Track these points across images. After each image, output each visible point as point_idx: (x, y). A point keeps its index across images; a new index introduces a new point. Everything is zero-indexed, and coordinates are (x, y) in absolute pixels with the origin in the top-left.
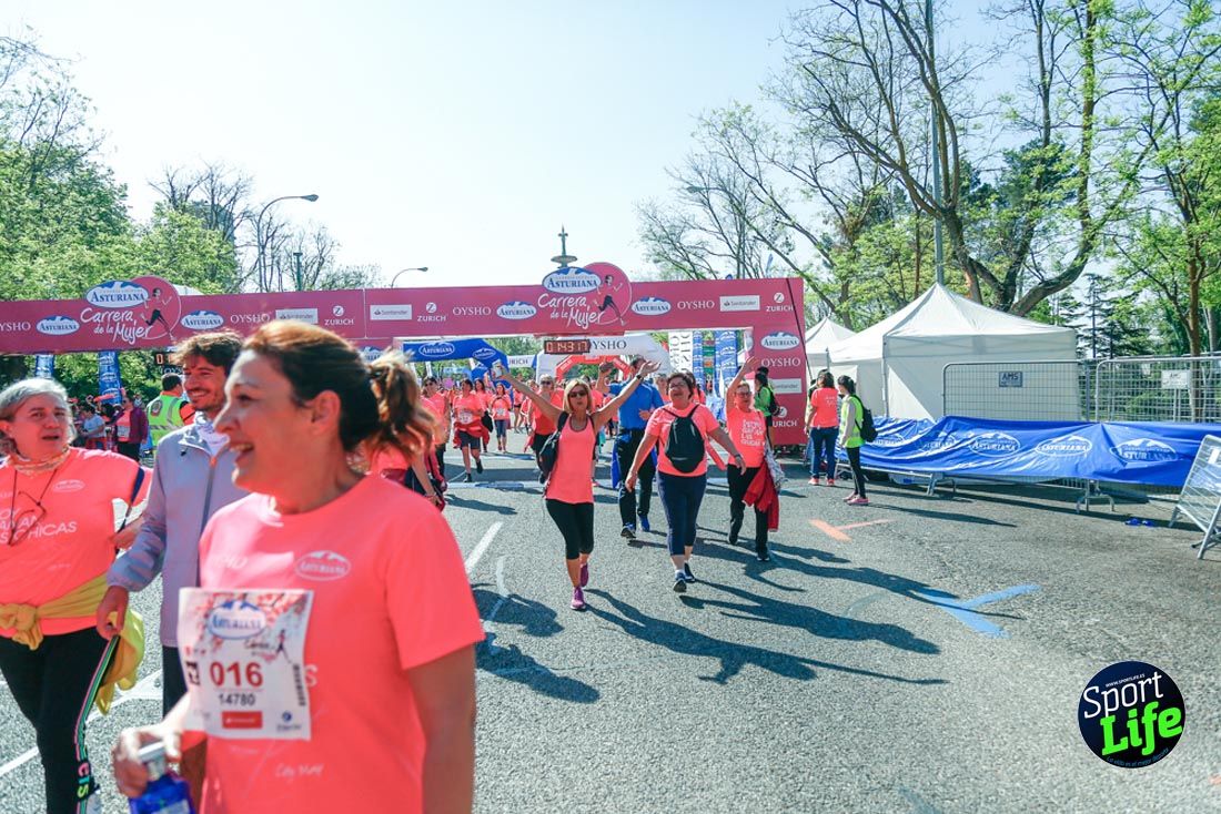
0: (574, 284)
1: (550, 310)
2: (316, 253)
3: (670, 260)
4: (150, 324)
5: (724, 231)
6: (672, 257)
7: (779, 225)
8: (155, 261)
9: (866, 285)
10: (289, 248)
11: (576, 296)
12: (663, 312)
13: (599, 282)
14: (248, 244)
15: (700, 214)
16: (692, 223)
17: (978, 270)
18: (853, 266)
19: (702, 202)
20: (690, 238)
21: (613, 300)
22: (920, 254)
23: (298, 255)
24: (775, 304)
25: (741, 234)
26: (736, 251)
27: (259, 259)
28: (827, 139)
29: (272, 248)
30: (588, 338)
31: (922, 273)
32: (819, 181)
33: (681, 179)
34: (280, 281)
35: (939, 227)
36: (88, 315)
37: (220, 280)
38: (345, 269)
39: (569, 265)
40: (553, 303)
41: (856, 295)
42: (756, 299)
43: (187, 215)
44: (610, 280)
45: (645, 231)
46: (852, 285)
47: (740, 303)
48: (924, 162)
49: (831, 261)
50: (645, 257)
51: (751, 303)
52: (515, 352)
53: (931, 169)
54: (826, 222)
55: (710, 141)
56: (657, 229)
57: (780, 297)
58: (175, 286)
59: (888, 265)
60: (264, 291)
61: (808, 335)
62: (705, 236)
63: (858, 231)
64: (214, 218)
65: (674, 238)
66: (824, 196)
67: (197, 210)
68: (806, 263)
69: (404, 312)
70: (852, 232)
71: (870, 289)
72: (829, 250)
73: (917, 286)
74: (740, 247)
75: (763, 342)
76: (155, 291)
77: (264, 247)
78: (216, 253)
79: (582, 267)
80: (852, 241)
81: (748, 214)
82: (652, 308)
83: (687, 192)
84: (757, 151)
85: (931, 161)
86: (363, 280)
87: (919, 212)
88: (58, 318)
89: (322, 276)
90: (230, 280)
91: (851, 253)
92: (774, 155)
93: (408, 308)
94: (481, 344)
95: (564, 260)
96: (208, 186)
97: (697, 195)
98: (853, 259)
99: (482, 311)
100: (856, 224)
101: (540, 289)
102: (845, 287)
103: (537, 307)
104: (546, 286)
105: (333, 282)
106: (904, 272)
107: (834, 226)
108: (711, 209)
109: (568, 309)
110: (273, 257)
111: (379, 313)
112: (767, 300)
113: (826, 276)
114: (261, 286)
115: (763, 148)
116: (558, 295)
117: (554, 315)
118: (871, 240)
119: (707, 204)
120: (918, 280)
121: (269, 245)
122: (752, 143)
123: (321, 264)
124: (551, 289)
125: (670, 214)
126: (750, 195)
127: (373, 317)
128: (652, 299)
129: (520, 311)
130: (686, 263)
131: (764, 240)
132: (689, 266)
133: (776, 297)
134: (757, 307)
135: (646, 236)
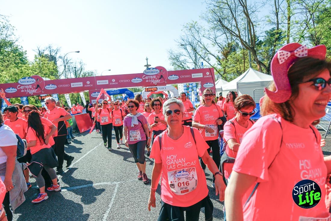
0: (152, 72)
1: (146, 80)
2: (80, 67)
3: (177, 65)
4: (36, 89)
5: (191, 56)
6: (177, 64)
7: (206, 54)
8: (36, 71)
9: (230, 69)
10: (72, 66)
11: (153, 75)
12: (177, 79)
13: (159, 71)
14: (61, 65)
15: (184, 52)
16: (182, 54)
17: (261, 64)
18: (227, 64)
19: (185, 48)
20: (182, 58)
21: (163, 76)
22: (245, 60)
23: (75, 68)
24: (206, 75)
25: (196, 56)
26: (194, 61)
27: (64, 69)
28: (219, 30)
29: (68, 66)
30: (156, 87)
31: (246, 65)
32: (216, 41)
33: (179, 42)
34: (70, 75)
35: (250, 53)
36: (19, 87)
37: (54, 76)
38: (88, 71)
39: (150, 67)
40: (147, 78)
41: (228, 72)
42: (202, 74)
43: (44, 58)
44: (162, 71)
45: (169, 57)
46: (227, 69)
47: (197, 76)
48: (245, 35)
49: (221, 63)
50: (170, 64)
51: (200, 75)
52: (135, 92)
53: (247, 37)
54: (219, 52)
55: (186, 32)
56: (173, 56)
57: (208, 73)
58: (43, 78)
59: (236, 63)
60: (66, 78)
61: (216, 83)
62: (186, 58)
63: (227, 55)
64: (51, 58)
65: (178, 59)
66: (218, 45)
67: (46, 56)
68: (214, 64)
69: (106, 82)
70: (226, 55)
71: (231, 70)
72: (220, 60)
73: (244, 69)
74: (195, 60)
75: (204, 86)
76: (37, 79)
77: (65, 66)
78: (52, 68)
79: (154, 67)
80: (226, 58)
81: (197, 51)
82: (174, 78)
83: (180, 46)
84: (199, 34)
85: (247, 34)
86: (93, 74)
87: (244, 48)
88: (11, 88)
89: (82, 73)
90: (57, 76)
91: (226, 61)
92: (204, 35)
93: (107, 81)
94: (126, 90)
95: (147, 66)
96: (49, 50)
97: (183, 47)
98: (226, 62)
99: (127, 81)
100: (227, 52)
101: (143, 74)
102: (225, 70)
103: (142, 79)
104: (144, 73)
105: (85, 75)
106: (241, 65)
107: (221, 53)
108: (187, 50)
109: (151, 79)
110: (68, 69)
111: (99, 83)
112: (204, 74)
113: (219, 67)
114: (65, 77)
115: (201, 33)
116: (148, 76)
117: (147, 81)
118: (232, 57)
119: (186, 49)
120: (244, 67)
121: (67, 66)
122: (198, 32)
123: (81, 70)
124: (146, 74)
125: (176, 52)
126: (198, 46)
127: (98, 84)
128: (173, 75)
129: (138, 80)
130: (181, 65)
131: (202, 58)
132: (182, 66)
133: (207, 73)
134: (202, 76)
135: (170, 58)
